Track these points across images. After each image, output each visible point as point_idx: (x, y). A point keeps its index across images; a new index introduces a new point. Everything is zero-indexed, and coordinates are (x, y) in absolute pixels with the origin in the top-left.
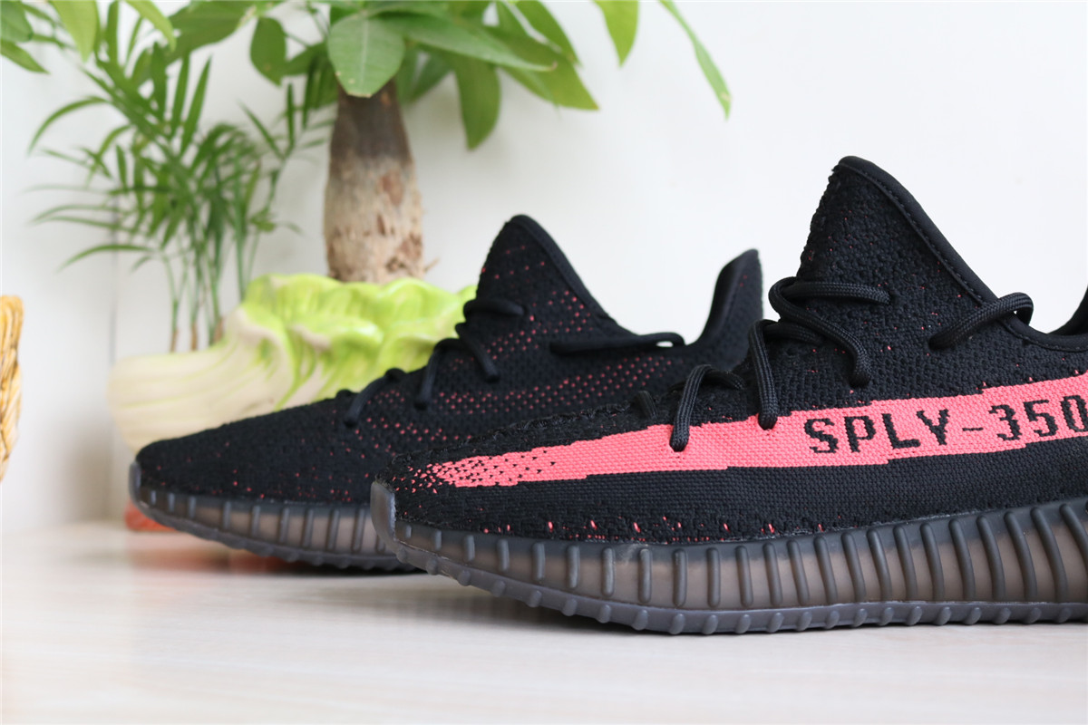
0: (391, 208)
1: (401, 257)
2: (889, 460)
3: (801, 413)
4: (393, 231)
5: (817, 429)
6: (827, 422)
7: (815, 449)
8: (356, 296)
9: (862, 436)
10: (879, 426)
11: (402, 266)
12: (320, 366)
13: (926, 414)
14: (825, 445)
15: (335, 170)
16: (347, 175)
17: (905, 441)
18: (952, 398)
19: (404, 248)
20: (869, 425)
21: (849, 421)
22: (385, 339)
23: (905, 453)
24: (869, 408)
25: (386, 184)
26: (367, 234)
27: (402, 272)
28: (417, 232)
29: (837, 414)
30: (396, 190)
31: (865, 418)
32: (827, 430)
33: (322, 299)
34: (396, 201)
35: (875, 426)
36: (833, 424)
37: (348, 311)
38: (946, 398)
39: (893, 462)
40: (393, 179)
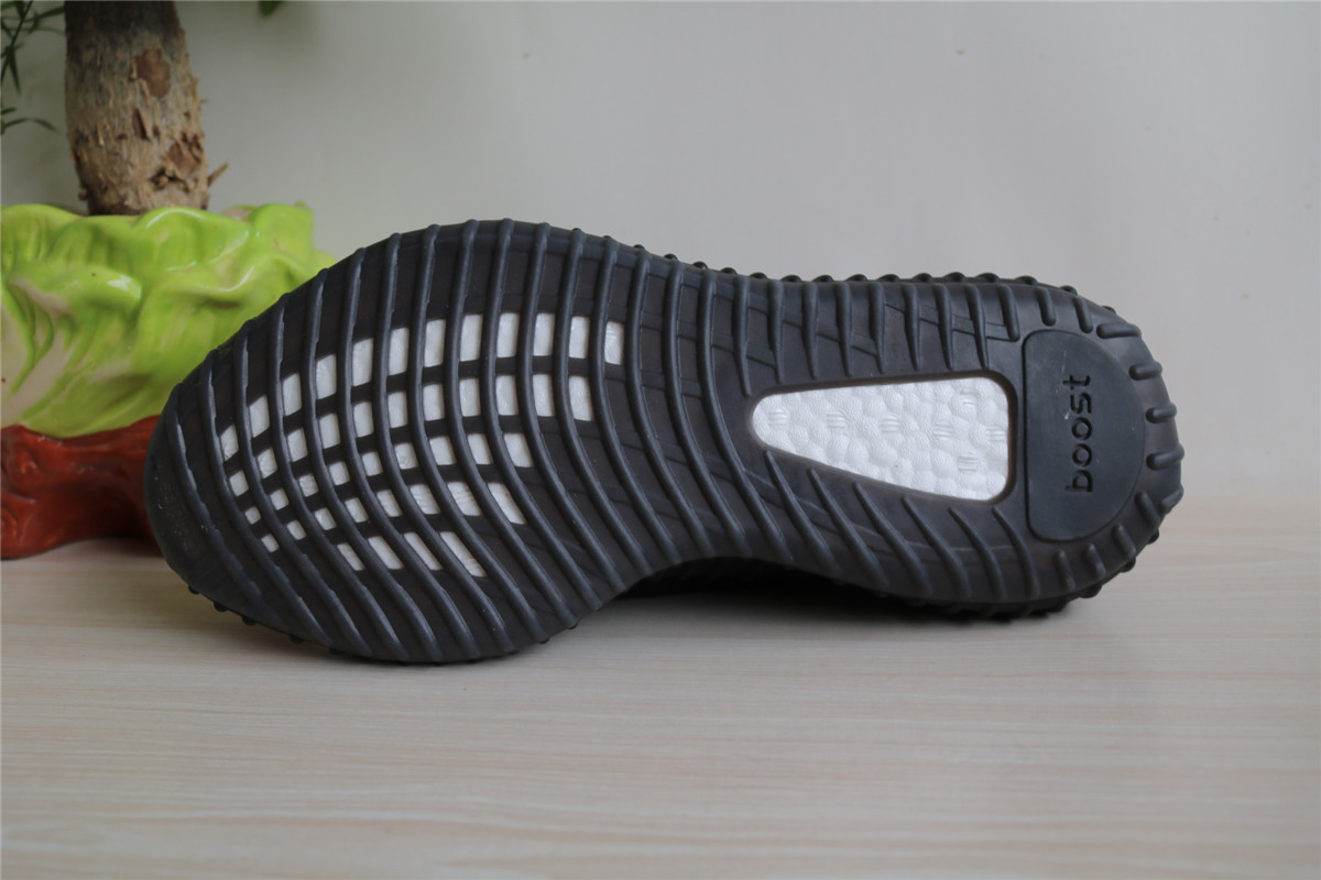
0: (152, 100)
1: (171, 167)
4: (156, 132)
8: (98, 236)
11: (173, 179)
12: (62, 335)
15: (74, 52)
16: (87, 56)
19: (175, 154)
22: (145, 295)
25: (144, 69)
26: (122, 137)
27: (174, 189)
28: (192, 131)
30: (158, 76)
33: (52, 240)
34: (160, 91)
37: (90, 258)
40: (152, 58)
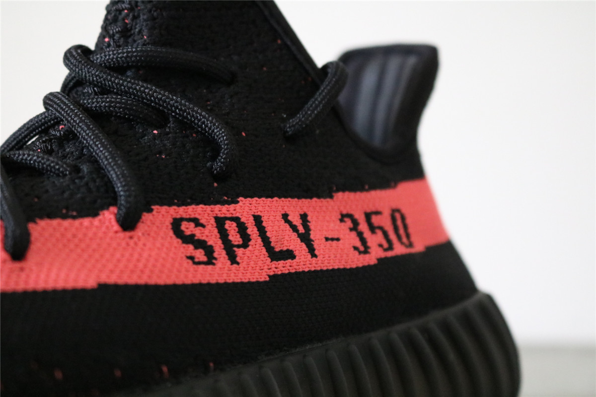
2: (269, 276)
3: (164, 209)
5: (188, 233)
6: (197, 223)
7: (191, 258)
9: (236, 243)
10: (252, 230)
13: (290, 218)
14: (200, 255)
17: (281, 251)
18: (309, 200)
20: (242, 229)
21: (220, 222)
23: (283, 267)
24: (238, 206)
29: (205, 212)
31: (236, 220)
32: (199, 233)
35: (249, 231)
36: (203, 226)
38: (304, 200)
39: (273, 278)
